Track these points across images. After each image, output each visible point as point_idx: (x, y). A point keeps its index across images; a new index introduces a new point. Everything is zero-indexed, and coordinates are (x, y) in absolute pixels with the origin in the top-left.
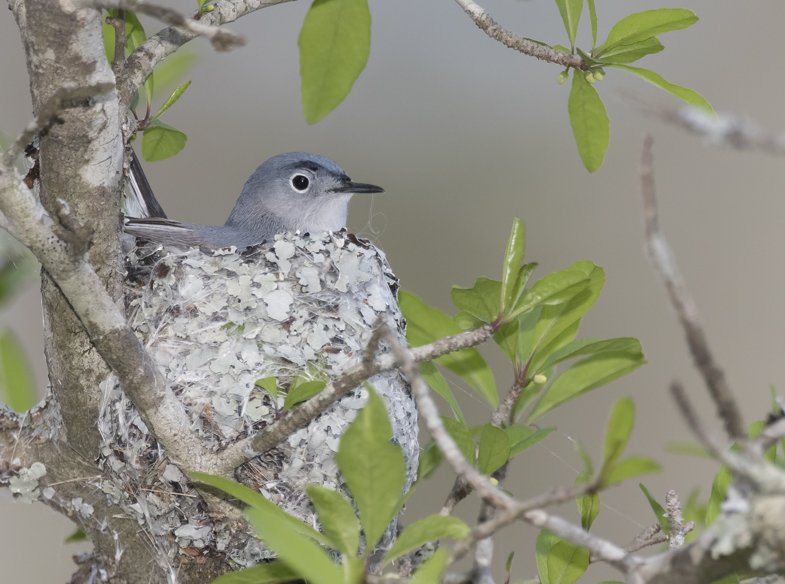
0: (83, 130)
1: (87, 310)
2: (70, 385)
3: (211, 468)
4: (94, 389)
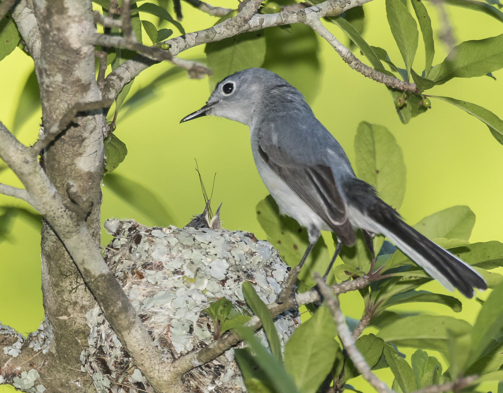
0: (80, 132)
1: (83, 260)
2: (61, 313)
3: (166, 374)
4: (78, 316)
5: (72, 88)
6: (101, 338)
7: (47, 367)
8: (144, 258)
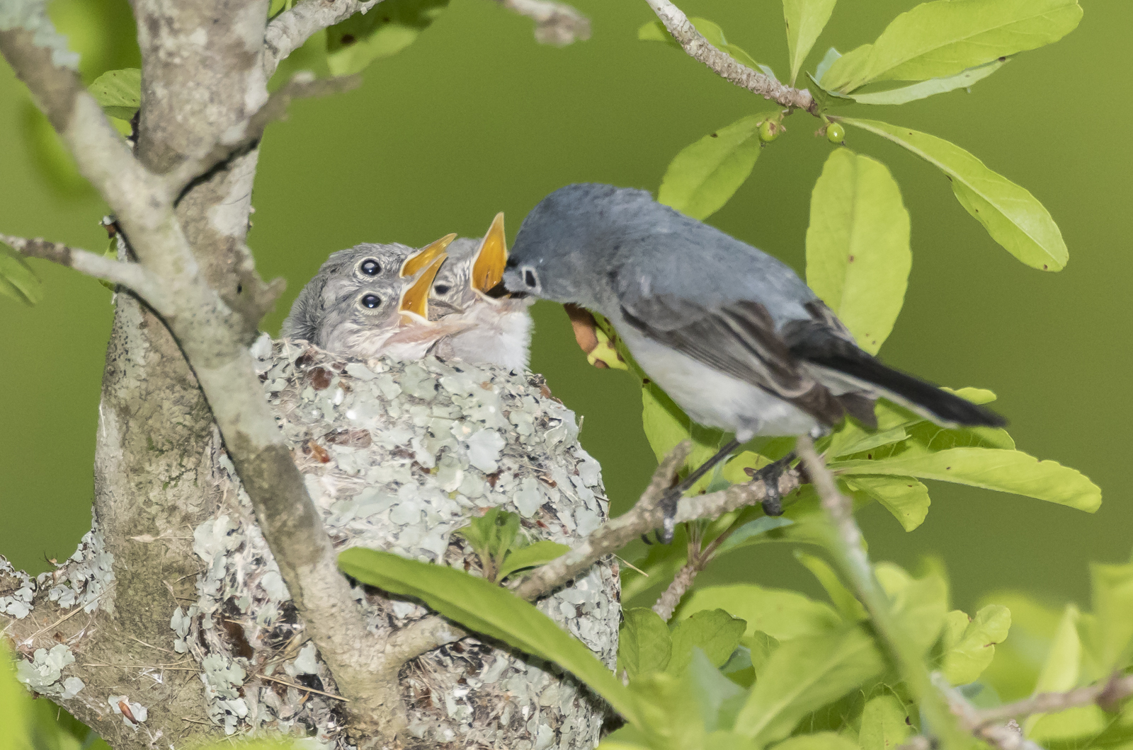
1: (238, 415)
2: (139, 528)
3: (375, 658)
4: (175, 536)
5: (223, 59)
6: (234, 579)
7: (92, 641)
8: (329, 419)
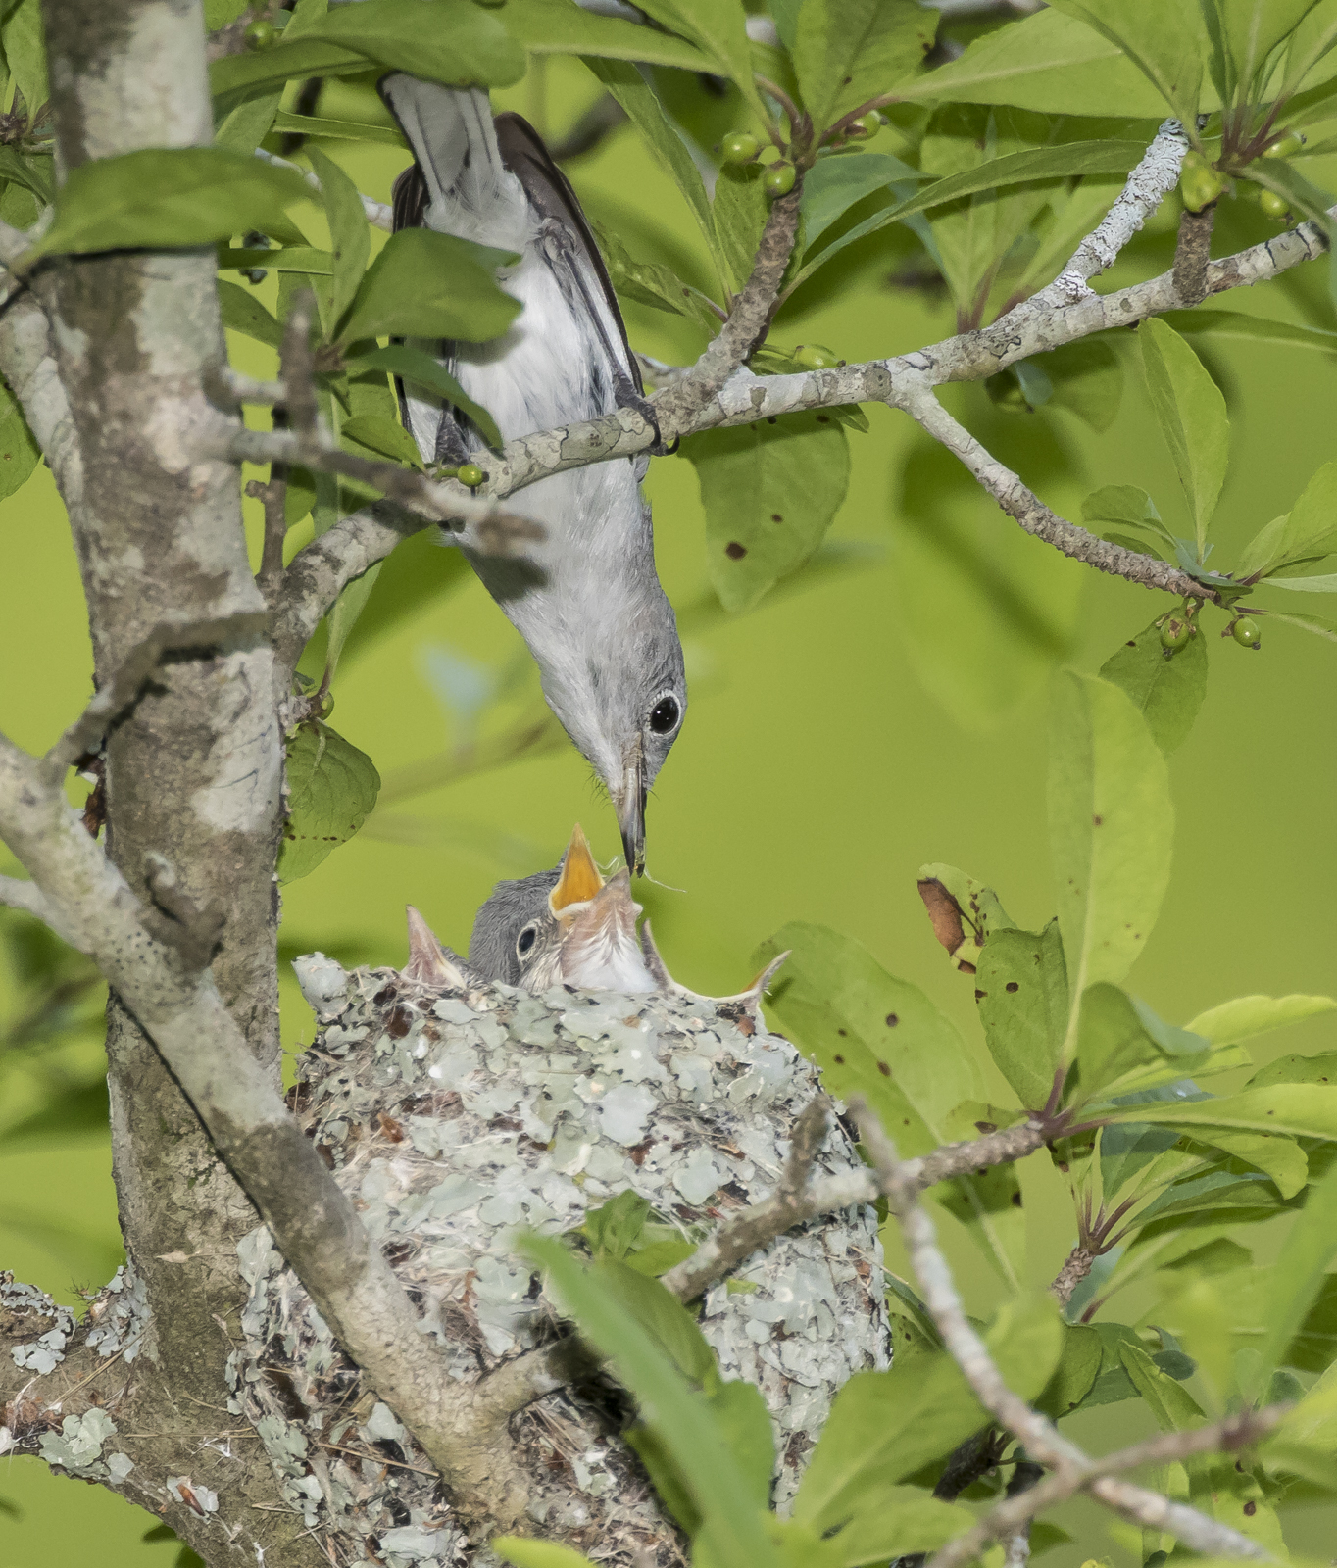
0: (202, 714)
1: (208, 1086)
2: (166, 1243)
3: (461, 1414)
4: (217, 1252)
5: (172, 586)
6: (279, 1312)
7: (136, 1403)
8: (408, 1080)
